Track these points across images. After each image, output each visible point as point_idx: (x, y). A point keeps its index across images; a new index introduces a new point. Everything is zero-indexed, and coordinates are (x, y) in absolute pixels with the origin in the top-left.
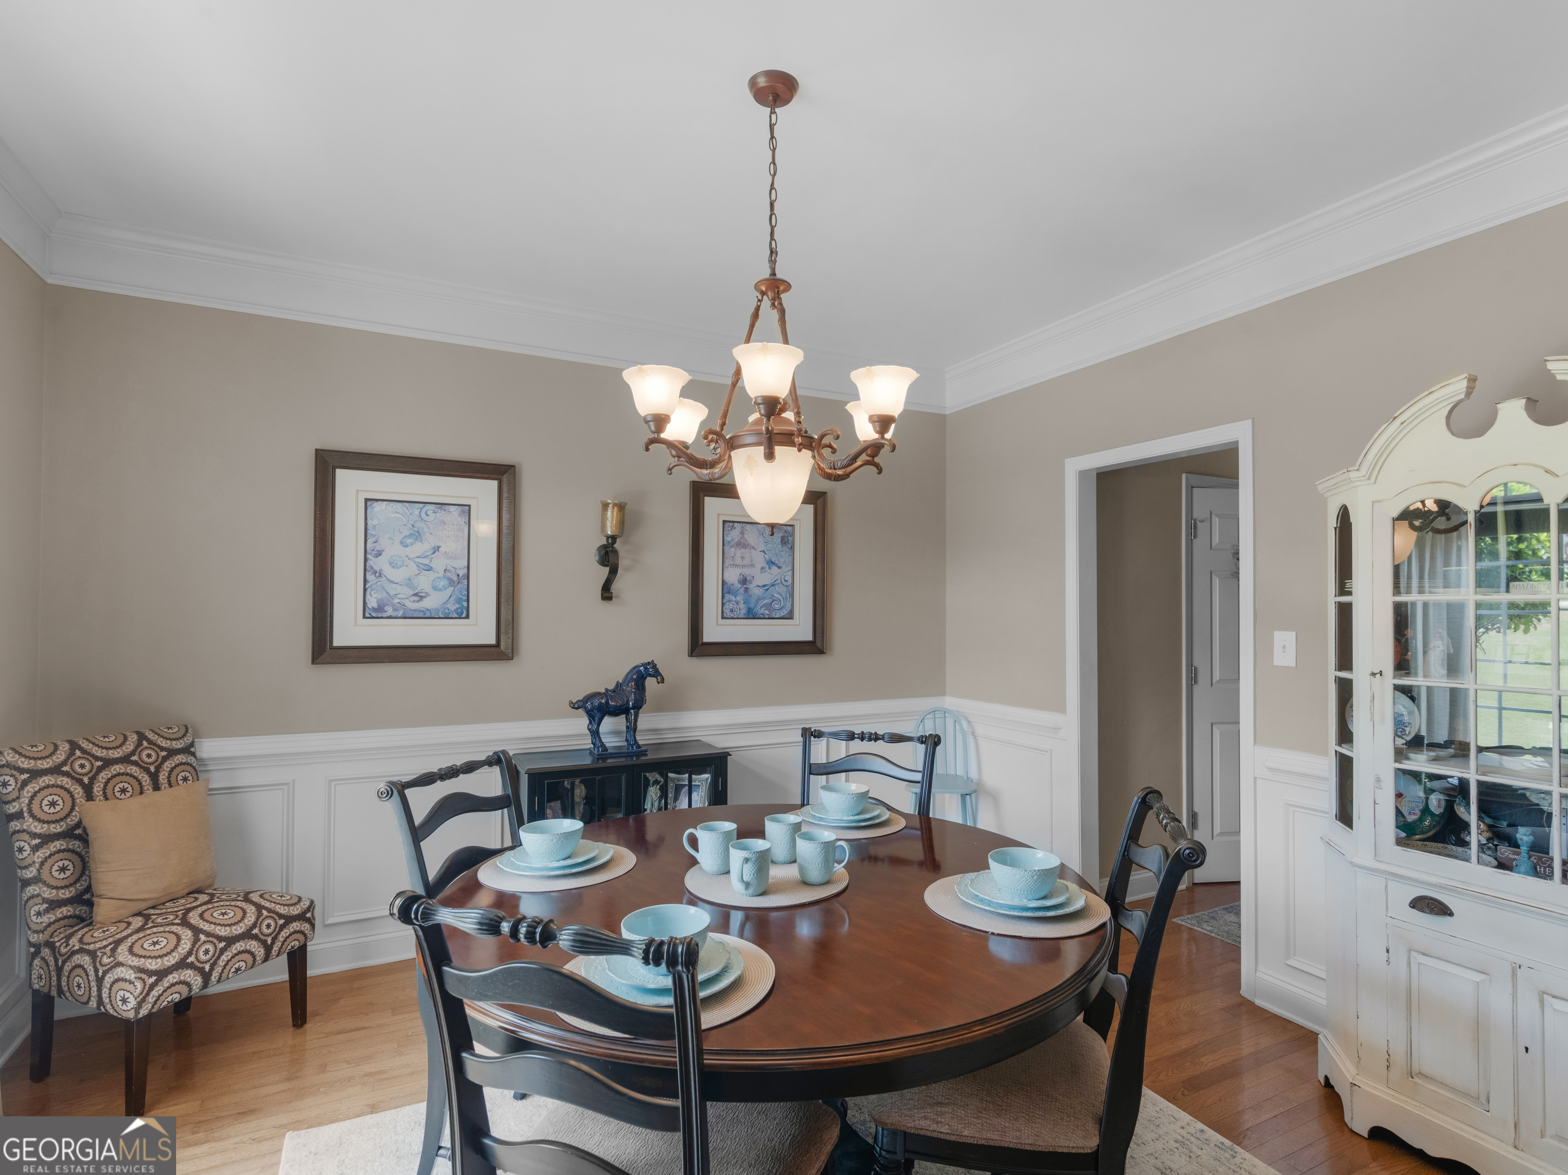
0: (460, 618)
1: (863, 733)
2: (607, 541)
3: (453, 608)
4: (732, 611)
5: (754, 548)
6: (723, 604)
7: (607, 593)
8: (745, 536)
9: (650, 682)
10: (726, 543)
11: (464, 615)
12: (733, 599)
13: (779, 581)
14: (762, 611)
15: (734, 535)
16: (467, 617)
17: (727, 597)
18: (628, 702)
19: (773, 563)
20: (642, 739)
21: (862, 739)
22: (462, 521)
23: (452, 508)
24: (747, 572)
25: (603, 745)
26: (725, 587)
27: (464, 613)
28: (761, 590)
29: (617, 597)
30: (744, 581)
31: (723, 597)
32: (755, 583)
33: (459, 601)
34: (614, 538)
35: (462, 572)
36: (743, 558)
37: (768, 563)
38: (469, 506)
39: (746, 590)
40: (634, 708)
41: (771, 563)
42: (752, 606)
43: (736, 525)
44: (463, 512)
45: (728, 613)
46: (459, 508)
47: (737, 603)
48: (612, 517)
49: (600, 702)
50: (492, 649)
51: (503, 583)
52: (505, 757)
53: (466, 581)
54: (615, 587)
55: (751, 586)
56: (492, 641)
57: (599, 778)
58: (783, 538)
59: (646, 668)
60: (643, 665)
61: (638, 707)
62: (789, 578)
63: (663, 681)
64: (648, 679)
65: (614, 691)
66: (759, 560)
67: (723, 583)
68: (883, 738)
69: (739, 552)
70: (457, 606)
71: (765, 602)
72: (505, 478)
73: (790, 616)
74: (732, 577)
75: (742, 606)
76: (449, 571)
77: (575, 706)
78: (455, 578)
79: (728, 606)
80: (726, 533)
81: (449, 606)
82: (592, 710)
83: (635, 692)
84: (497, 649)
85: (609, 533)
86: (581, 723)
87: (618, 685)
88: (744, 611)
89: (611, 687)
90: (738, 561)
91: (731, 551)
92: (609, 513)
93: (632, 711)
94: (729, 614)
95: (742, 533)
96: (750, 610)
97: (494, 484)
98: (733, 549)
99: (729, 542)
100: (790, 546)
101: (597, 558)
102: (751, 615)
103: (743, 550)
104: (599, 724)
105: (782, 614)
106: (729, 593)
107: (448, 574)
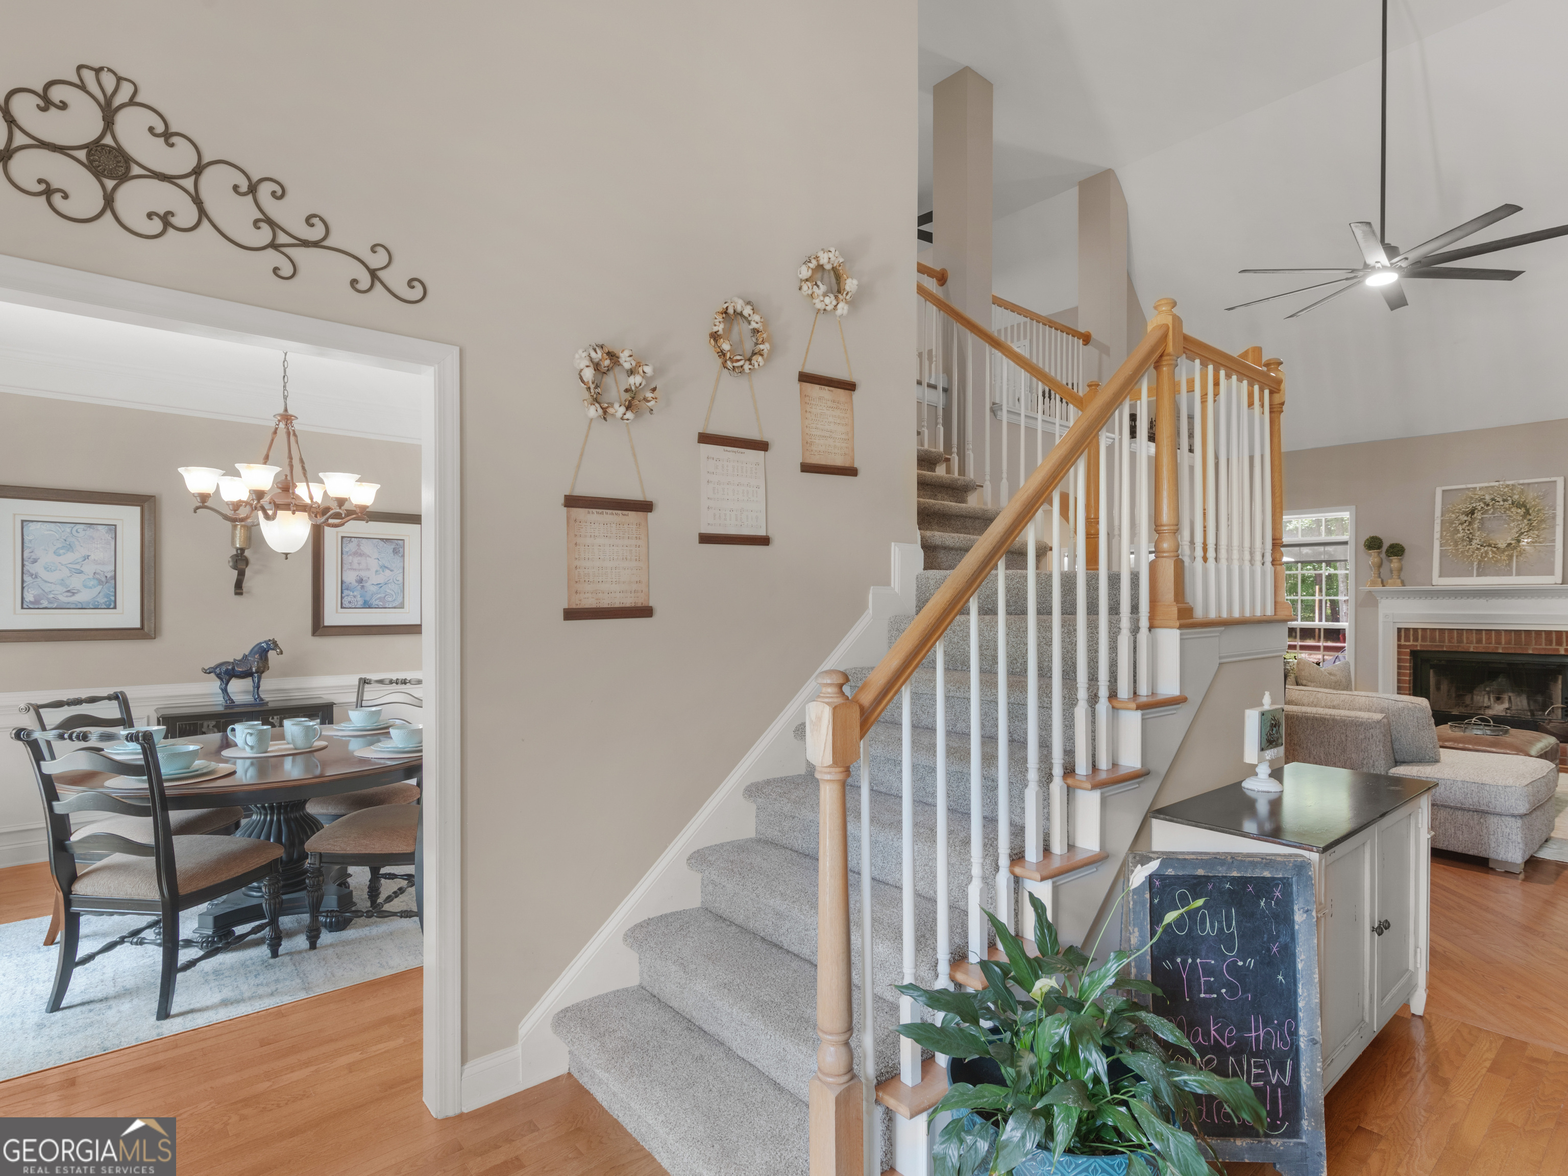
0: (108, 608)
1: (397, 679)
2: (237, 551)
3: (102, 601)
4: (350, 602)
5: (369, 556)
6: (342, 598)
7: (239, 587)
8: (361, 547)
9: (272, 654)
10: (344, 553)
11: (112, 606)
12: (351, 593)
13: (391, 581)
14: (377, 602)
15: (351, 547)
16: (115, 608)
17: (346, 592)
18: (251, 668)
19: (387, 568)
20: (265, 697)
21: (397, 683)
22: (109, 537)
23: (100, 527)
24: (363, 574)
25: (230, 699)
26: (344, 585)
27: (112, 605)
28: (376, 587)
29: (248, 592)
30: (360, 581)
31: (342, 593)
32: (370, 582)
33: (107, 596)
34: (242, 550)
35: (110, 575)
36: (359, 564)
37: (381, 567)
38: (115, 525)
39: (363, 587)
40: (257, 672)
41: (384, 567)
42: (368, 599)
43: (353, 539)
44: (110, 530)
45: (346, 604)
46: (107, 527)
47: (355, 597)
48: (240, 534)
49: (227, 669)
50: (137, 631)
51: (146, 582)
52: (122, 696)
53: (113, 581)
54: (246, 585)
55: (367, 585)
56: (138, 625)
57: (224, 720)
58: (394, 549)
59: (267, 644)
60: (265, 642)
61: (260, 672)
62: (400, 578)
63: (281, 653)
64: (270, 652)
65: (239, 661)
66: (374, 564)
67: (342, 582)
68: (410, 682)
69: (356, 560)
70: (106, 599)
71: (379, 596)
72: (146, 505)
73: (401, 606)
74: (350, 577)
75: (359, 598)
76: (98, 574)
77: (207, 672)
78: (104, 579)
79: (346, 600)
80: (344, 545)
81: (98, 599)
82: (220, 674)
83: (258, 662)
84: (142, 631)
85: (238, 546)
86: (214, 685)
87: (245, 657)
88: (360, 603)
89: (239, 657)
90: (355, 566)
91: (348, 559)
92: (238, 532)
93: (256, 675)
94: (348, 605)
95: (359, 545)
96: (365, 602)
97: (138, 509)
98: (351, 557)
99: (347, 552)
100: (400, 555)
101: (231, 564)
102: (367, 605)
103: (359, 558)
104: (227, 684)
105: (394, 605)
106: (347, 589)
107: (98, 576)
